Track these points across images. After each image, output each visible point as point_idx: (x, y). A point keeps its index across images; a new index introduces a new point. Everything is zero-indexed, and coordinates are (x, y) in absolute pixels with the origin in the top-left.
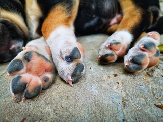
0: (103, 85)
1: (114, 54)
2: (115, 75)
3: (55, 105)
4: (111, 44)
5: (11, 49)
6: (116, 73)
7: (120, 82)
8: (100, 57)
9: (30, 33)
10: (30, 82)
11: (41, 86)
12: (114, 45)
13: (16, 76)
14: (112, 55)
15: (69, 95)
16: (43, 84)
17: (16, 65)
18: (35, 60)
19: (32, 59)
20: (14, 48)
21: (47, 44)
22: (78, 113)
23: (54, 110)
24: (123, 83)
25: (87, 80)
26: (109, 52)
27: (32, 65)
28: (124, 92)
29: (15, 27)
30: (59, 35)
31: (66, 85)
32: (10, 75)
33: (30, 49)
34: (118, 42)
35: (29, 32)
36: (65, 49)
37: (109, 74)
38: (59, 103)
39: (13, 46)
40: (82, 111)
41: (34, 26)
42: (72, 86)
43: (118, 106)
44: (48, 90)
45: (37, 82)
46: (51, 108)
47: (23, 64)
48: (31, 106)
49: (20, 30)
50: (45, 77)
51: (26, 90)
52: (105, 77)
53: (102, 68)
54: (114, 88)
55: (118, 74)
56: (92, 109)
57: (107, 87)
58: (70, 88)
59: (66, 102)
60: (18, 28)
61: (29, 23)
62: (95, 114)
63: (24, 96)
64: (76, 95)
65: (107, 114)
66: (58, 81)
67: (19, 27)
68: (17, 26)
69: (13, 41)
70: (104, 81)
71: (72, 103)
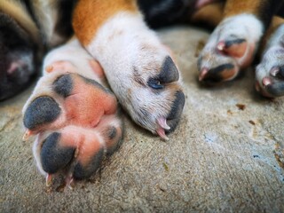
0: (226, 129)
1: (235, 63)
2: (242, 107)
3: (145, 187)
4: (227, 45)
5: (10, 71)
6: (241, 103)
7: (255, 120)
8: (205, 72)
9: (42, 36)
10: (81, 143)
11: (103, 150)
12: (235, 46)
13: (48, 134)
14: (230, 66)
15: (167, 160)
16: (107, 143)
17: (43, 108)
18: (82, 93)
19: (74, 90)
20: (16, 70)
21: (89, 54)
22: (201, 199)
23: (149, 200)
24: (261, 122)
25: (189, 124)
26: (224, 60)
27: (77, 104)
28: (271, 141)
29: (11, 23)
30: (121, 33)
31: (150, 140)
32: (31, 133)
33: (63, 68)
34: (241, 37)
35: (40, 34)
36: (146, 61)
37: (228, 107)
38: (152, 183)
39: (14, 66)
40: (210, 194)
41: (49, 19)
42: (164, 140)
43: (274, 172)
44: (117, 155)
45: (96, 142)
46: (138, 194)
47: (57, 105)
48: (91, 196)
49: (22, 30)
50: (109, 128)
51: (74, 164)
52: (223, 114)
53: (208, 94)
54: (250, 135)
55: (246, 104)
56: (227, 186)
57: (235, 132)
58: (162, 145)
59: (167, 178)
60: (18, 26)
61: (37, 14)
62: (239, 196)
63: (71, 175)
64: (182, 160)
65: (262, 194)
66: (130, 131)
67: (19, 23)
68: (15, 22)
69: (12, 55)
70: (225, 122)
71: (180, 178)
